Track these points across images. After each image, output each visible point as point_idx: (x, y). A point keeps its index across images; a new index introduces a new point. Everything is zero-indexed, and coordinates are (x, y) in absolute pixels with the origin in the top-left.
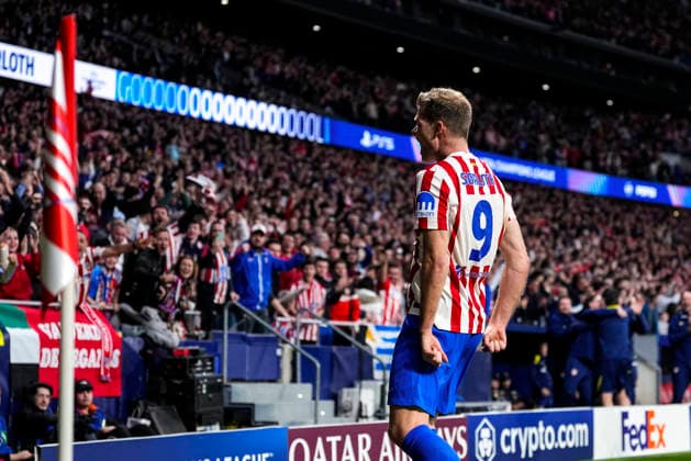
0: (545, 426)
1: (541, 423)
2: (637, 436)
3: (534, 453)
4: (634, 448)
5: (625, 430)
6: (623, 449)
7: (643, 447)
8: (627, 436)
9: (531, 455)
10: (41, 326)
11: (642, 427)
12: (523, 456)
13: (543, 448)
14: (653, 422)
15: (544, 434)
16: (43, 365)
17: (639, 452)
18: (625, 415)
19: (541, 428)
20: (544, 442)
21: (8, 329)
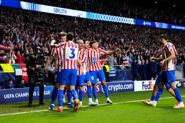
0: (120, 85)
1: (119, 84)
2: (147, 86)
3: (117, 90)
4: (146, 89)
5: (143, 85)
6: (143, 89)
7: (148, 89)
8: (144, 87)
9: (116, 90)
10: (23, 68)
11: (148, 85)
12: (114, 91)
13: (120, 89)
14: (151, 84)
15: (120, 87)
16: (23, 75)
17: (147, 90)
18: (143, 83)
19: (119, 85)
20: (120, 88)
21: (15, 69)
